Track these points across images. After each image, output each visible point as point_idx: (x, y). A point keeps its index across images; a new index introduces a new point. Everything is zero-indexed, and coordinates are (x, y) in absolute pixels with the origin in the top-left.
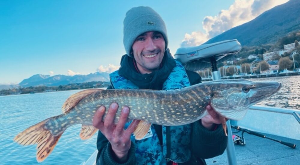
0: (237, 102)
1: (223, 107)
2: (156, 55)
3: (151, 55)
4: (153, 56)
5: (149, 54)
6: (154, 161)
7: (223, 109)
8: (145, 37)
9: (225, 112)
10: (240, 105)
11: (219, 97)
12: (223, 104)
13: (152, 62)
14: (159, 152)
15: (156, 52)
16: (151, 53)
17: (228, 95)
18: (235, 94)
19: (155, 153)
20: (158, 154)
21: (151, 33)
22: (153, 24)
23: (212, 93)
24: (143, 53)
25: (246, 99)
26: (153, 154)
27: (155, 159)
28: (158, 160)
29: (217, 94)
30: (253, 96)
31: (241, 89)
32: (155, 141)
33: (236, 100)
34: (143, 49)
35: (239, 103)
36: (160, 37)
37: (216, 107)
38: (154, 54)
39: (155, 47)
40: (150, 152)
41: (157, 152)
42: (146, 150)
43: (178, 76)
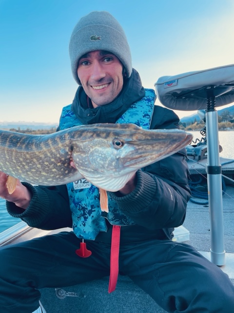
0: (102, 163)
1: (86, 169)
2: (106, 86)
3: (99, 86)
4: (101, 87)
5: (96, 85)
6: (87, 216)
7: (87, 171)
8: (89, 58)
9: (91, 176)
10: (109, 169)
11: (79, 151)
12: (86, 163)
13: (101, 95)
14: (95, 208)
15: (105, 82)
16: (99, 83)
17: (90, 150)
18: (100, 149)
19: (89, 208)
20: (93, 210)
21: (96, 54)
22: (98, 38)
23: (70, 145)
24: (89, 82)
25: (116, 161)
26: (87, 209)
27: (88, 215)
28: (91, 216)
29: (77, 146)
30: (127, 156)
31: (111, 142)
32: (92, 194)
33: (101, 160)
34: (89, 77)
35: (106, 165)
36: (113, 59)
37: (78, 167)
38: (103, 85)
39: (103, 75)
40: (83, 206)
41: (92, 207)
42: (80, 202)
43: (137, 114)
